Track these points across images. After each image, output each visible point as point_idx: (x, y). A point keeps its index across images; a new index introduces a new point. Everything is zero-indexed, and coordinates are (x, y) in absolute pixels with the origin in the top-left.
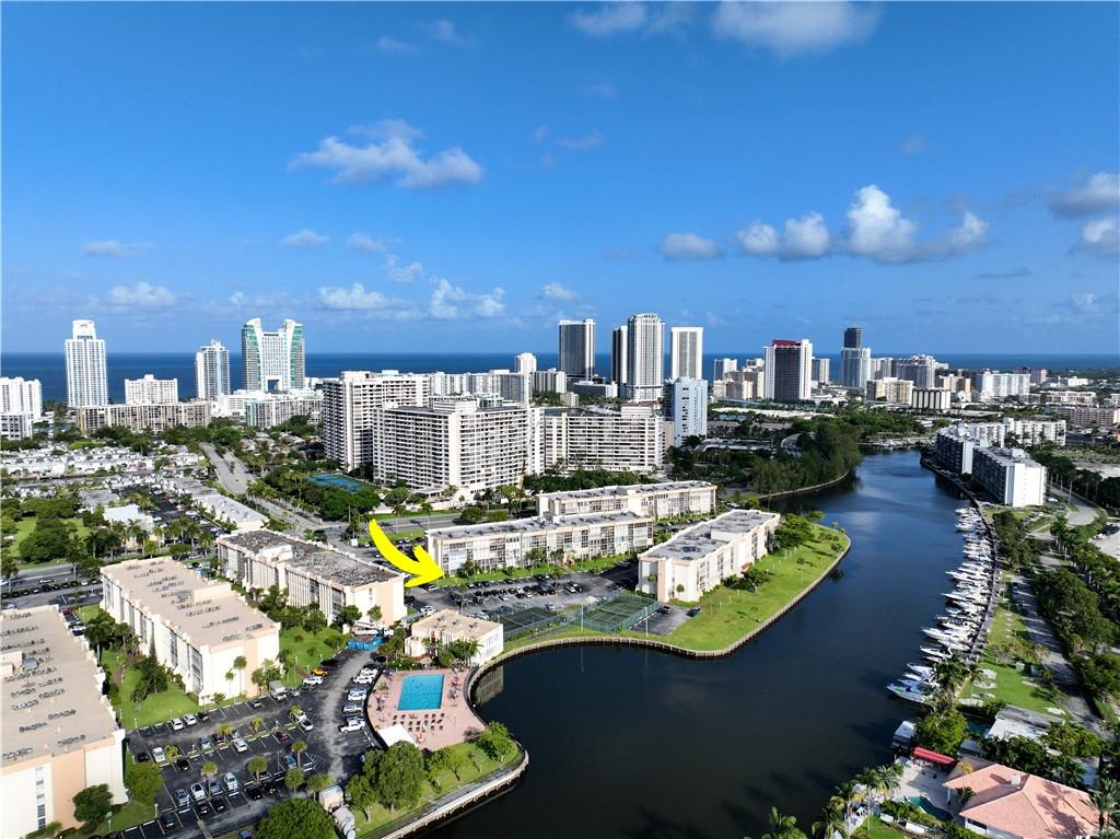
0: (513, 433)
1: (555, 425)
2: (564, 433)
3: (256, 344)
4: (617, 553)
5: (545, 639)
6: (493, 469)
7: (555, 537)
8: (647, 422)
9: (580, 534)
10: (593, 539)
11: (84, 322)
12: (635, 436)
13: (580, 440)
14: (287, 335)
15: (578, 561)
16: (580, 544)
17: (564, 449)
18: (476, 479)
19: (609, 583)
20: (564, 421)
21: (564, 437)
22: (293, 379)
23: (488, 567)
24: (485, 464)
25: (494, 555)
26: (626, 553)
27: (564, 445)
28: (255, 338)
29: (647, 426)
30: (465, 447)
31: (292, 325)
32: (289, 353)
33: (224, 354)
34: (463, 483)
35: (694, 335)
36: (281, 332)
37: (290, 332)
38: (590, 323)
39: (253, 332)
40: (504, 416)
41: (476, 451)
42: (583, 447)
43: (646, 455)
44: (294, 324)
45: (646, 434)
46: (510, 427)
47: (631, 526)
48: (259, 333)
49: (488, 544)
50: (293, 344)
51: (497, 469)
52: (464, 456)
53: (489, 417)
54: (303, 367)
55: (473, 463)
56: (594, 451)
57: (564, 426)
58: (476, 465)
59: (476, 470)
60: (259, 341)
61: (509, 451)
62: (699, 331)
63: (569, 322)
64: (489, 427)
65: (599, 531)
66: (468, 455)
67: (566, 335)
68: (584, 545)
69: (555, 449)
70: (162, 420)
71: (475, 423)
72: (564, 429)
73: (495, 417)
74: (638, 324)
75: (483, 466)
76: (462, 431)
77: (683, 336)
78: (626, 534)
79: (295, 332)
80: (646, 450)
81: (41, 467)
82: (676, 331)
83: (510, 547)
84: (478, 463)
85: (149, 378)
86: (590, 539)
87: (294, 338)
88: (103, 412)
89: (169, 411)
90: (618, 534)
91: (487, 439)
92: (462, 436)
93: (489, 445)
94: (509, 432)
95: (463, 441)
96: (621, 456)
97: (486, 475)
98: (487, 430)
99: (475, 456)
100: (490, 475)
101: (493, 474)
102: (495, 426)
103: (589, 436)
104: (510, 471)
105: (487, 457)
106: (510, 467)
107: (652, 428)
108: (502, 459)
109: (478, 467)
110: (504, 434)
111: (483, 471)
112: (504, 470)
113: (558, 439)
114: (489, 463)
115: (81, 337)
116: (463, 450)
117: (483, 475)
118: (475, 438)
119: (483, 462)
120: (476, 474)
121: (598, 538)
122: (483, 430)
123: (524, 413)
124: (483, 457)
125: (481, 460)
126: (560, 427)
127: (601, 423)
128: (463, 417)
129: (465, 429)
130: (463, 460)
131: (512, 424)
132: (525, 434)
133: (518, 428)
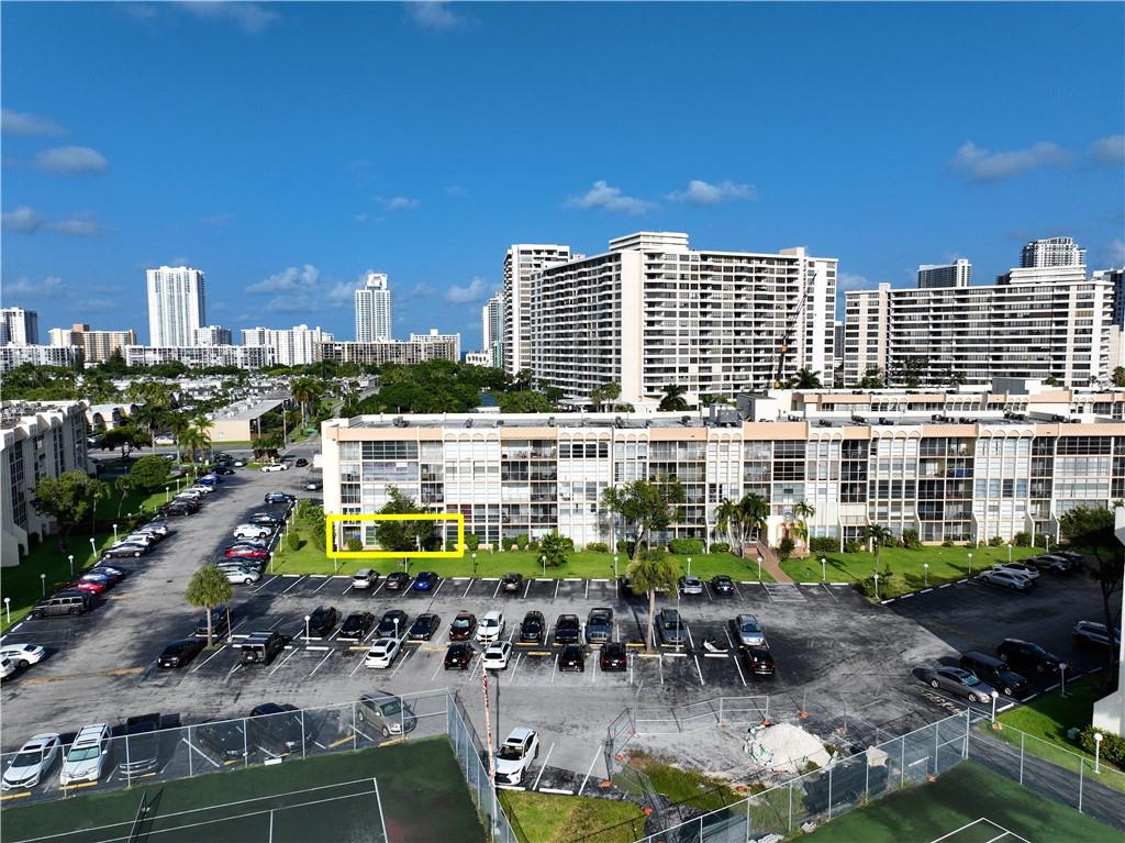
0: (763, 302)
1: (864, 308)
2: (882, 323)
4: (983, 534)
6: (717, 369)
8: (1073, 292)
9: (835, 453)
10: (881, 476)
12: (1041, 324)
13: (914, 335)
15: (822, 546)
16: (834, 488)
17: (881, 354)
20: (883, 299)
21: (882, 331)
24: (698, 355)
25: (522, 494)
26: (1021, 540)
27: (881, 347)
29: (1072, 301)
34: (650, 389)
41: (678, 328)
42: (922, 350)
43: (1069, 362)
45: (1071, 319)
46: (758, 288)
47: (1042, 446)
51: (725, 369)
52: (653, 337)
53: (710, 263)
55: (673, 351)
56: (946, 357)
57: (883, 308)
58: (677, 356)
59: (677, 365)
61: (754, 336)
63: (931, 267)
64: (708, 282)
65: (912, 451)
66: (660, 332)
68: (849, 494)
69: (862, 354)
71: (678, 272)
72: (882, 315)
73: (724, 264)
75: (693, 361)
76: (650, 285)
78: (1022, 469)
80: (1069, 353)
83: (572, 472)
84: (683, 351)
85: (435, 332)
86: (875, 475)
90: (987, 467)
91: (704, 305)
92: (649, 295)
93: (708, 318)
94: (756, 297)
95: (651, 304)
96: (1007, 366)
97: (702, 379)
98: (704, 286)
99: (678, 338)
100: (710, 378)
101: (718, 378)
102: (722, 283)
103: (935, 326)
104: (756, 377)
105: (704, 342)
106: (757, 368)
107: (1085, 305)
108: (738, 351)
109: (682, 360)
110: (743, 300)
111: (694, 369)
112: (742, 372)
113: (870, 334)
114: (708, 355)
115: (370, 288)
116: (651, 323)
117: (693, 378)
118: (678, 300)
119: (694, 351)
120: (677, 374)
121: (908, 475)
122: (694, 287)
123: (791, 261)
124: (694, 342)
125: (690, 346)
126: (876, 311)
127: (963, 300)
128: (652, 256)
129: (656, 280)
130: (651, 343)
131: (763, 284)
132: (790, 307)
133: (775, 293)
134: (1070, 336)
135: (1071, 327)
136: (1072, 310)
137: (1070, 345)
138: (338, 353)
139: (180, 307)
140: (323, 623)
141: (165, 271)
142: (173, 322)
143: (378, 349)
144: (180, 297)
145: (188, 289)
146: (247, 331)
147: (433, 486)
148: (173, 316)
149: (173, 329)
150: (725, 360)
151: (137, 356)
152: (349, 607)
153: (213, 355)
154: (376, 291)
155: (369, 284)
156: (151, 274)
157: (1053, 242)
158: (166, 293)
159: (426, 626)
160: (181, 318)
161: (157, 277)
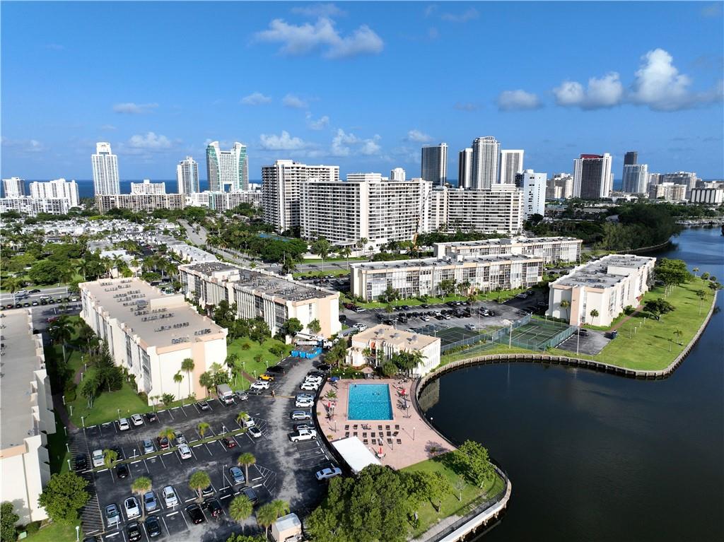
0: (408, 201)
1: (438, 198)
2: (445, 205)
3: (216, 159)
4: (512, 287)
5: (477, 354)
6: (393, 228)
8: (512, 195)
9: (482, 270)
10: (493, 274)
12: (503, 207)
13: (458, 210)
14: (237, 153)
15: (480, 292)
16: (482, 278)
17: (445, 217)
18: (380, 235)
19: (515, 310)
20: (446, 195)
21: (445, 208)
22: (241, 184)
23: (404, 295)
24: (387, 223)
25: (409, 285)
26: (520, 287)
27: (445, 214)
28: (215, 155)
29: (512, 199)
30: (372, 210)
31: (240, 146)
32: (238, 166)
33: (195, 166)
34: (371, 238)
35: (517, 155)
36: (232, 151)
37: (238, 151)
38: (444, 145)
39: (214, 150)
41: (381, 213)
42: (460, 215)
43: (511, 221)
44: (241, 146)
45: (512, 205)
46: (407, 195)
47: (525, 265)
48: (218, 151)
49: (405, 275)
50: (241, 160)
51: (396, 228)
52: (372, 217)
53: (391, 186)
55: (378, 222)
56: (469, 218)
57: (445, 199)
58: (380, 224)
59: (380, 228)
60: (218, 157)
61: (405, 215)
62: (521, 152)
64: (391, 194)
65: (498, 268)
66: (374, 215)
67: (427, 155)
68: (486, 280)
69: (438, 217)
71: (381, 191)
72: (445, 201)
73: (396, 186)
74: (481, 144)
75: (386, 226)
76: (371, 197)
77: (509, 156)
78: (520, 271)
79: (242, 151)
80: (511, 218)
81: (67, 230)
82: (504, 152)
83: (423, 278)
84: (382, 222)
85: (147, 182)
86: (490, 274)
87: (241, 155)
88: (114, 199)
89: (158, 199)
90: (513, 271)
91: (389, 204)
92: (370, 200)
93: (390, 208)
94: (406, 199)
95: (371, 204)
96: (490, 222)
97: (389, 233)
98: (389, 196)
99: (380, 217)
100: (391, 232)
101: (394, 232)
102: (395, 194)
103: (465, 206)
104: (406, 231)
105: (389, 218)
106: (406, 227)
107: (516, 200)
108: (400, 221)
109: (382, 226)
110: (402, 201)
111: (386, 229)
112: (402, 229)
113: (440, 209)
114: (391, 223)
115: (100, 153)
116: (371, 212)
117: (386, 233)
118: (380, 202)
119: (386, 221)
120: (380, 231)
121: (497, 274)
122: (386, 196)
123: (417, 184)
124: (386, 218)
125: (384, 220)
126: (443, 200)
127: (475, 197)
128: (371, 185)
129: (373, 195)
130: (371, 219)
131: (408, 193)
132: (417, 202)
133: (412, 197)
134: (511, 211)
135: (512, 208)
136: (512, 202)
137: (511, 215)
146: (7, 181)
150: (396, 225)
154: (106, 155)
155: (100, 151)
157: (486, 139)
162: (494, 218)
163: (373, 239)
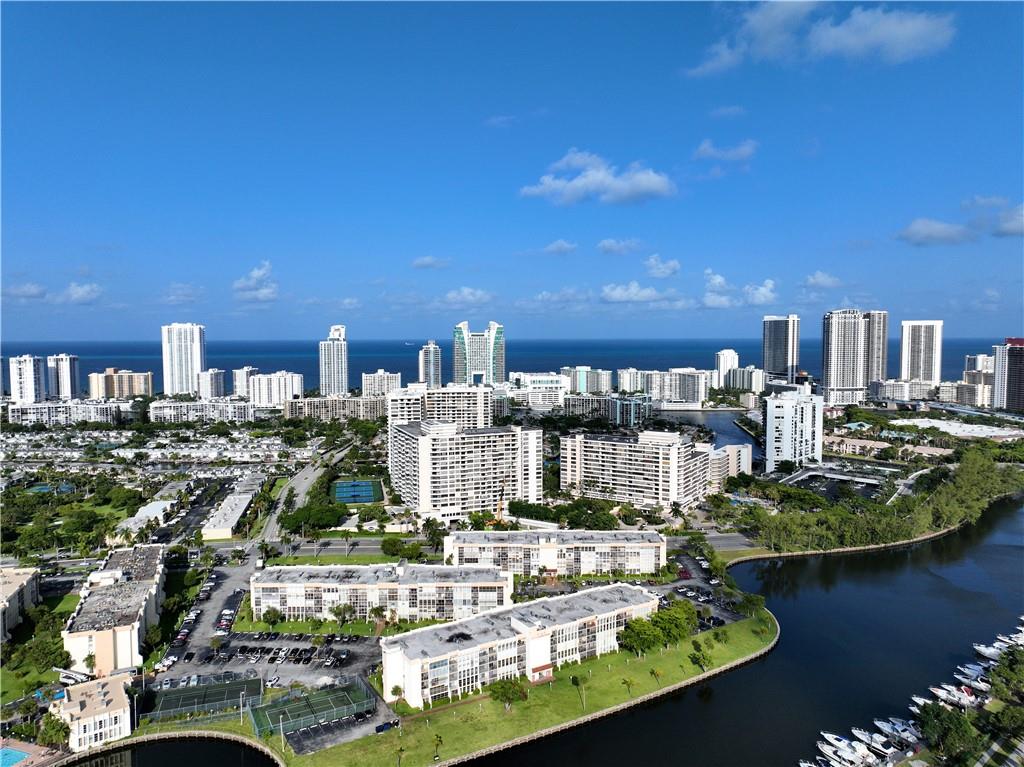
0: (498, 457)
2: (578, 457)
3: (463, 343)
5: (187, 728)
6: (471, 493)
7: (377, 593)
8: (661, 451)
9: (407, 592)
11: (337, 327)
12: (649, 466)
13: (593, 465)
14: (491, 334)
16: (407, 603)
18: (449, 502)
20: (578, 444)
21: (579, 461)
22: (494, 374)
24: (461, 487)
25: (311, 603)
27: (579, 469)
28: (463, 338)
29: (661, 456)
30: (436, 470)
31: (494, 326)
32: (492, 351)
33: (436, 352)
34: (435, 505)
35: (930, 330)
36: (486, 334)
37: (493, 333)
38: (793, 318)
39: (461, 333)
40: (486, 439)
41: (448, 475)
42: (597, 474)
43: (661, 487)
44: (497, 326)
45: (660, 465)
46: (494, 451)
47: (474, 589)
48: (466, 335)
49: (303, 591)
50: (496, 343)
51: (476, 493)
52: (435, 480)
53: (466, 441)
54: (503, 364)
55: (446, 486)
56: (608, 479)
57: (578, 449)
58: (449, 488)
59: (449, 493)
60: (466, 341)
61: (492, 475)
62: (938, 325)
63: (775, 318)
64: (466, 450)
65: (433, 591)
66: (440, 478)
67: (770, 332)
68: (413, 604)
70: (347, 412)
71: (448, 447)
73: (474, 440)
74: (835, 321)
75: (457, 490)
76: (434, 455)
77: (915, 330)
78: (469, 596)
79: (497, 333)
80: (661, 483)
82: (907, 325)
83: (327, 597)
84: (452, 486)
85: (381, 372)
86: (419, 598)
87: (496, 338)
90: (458, 596)
91: (463, 462)
92: (433, 459)
93: (466, 469)
94: (493, 456)
95: (434, 464)
96: (634, 486)
97: (462, 499)
98: (463, 453)
99: (448, 480)
100: (468, 499)
101: (472, 498)
102: (474, 450)
103: (603, 461)
104: (495, 496)
105: (464, 481)
106: (495, 492)
107: (667, 459)
108: (483, 484)
109: (452, 491)
110: (485, 458)
111: (458, 495)
112: (486, 494)
113: (573, 462)
114: (466, 487)
115: (330, 340)
116: (434, 473)
117: (458, 499)
118: (448, 461)
119: (458, 485)
120: (449, 498)
121: (432, 598)
122: (457, 453)
123: (513, 436)
124: (458, 481)
125: (456, 483)
126: (575, 450)
127: (615, 450)
128: (434, 440)
129: (437, 452)
130: (434, 483)
131: (497, 448)
132: (514, 458)
133: (504, 452)
134: (661, 474)
135: (660, 469)
136: (661, 460)
137: (661, 478)
138: (301, 408)
139: (186, 354)
140: (244, 650)
141: (176, 326)
142: (181, 365)
143: (330, 404)
144: (186, 347)
145: (192, 340)
146: (237, 371)
147: (283, 601)
148: (181, 361)
149: (181, 370)
150: (476, 488)
151: (158, 412)
152: (252, 644)
153: (212, 409)
154: (336, 342)
155: (331, 336)
156: (165, 329)
158: (175, 343)
159: (268, 651)
160: (187, 361)
161: (169, 332)
162: (638, 481)
163: (438, 507)
